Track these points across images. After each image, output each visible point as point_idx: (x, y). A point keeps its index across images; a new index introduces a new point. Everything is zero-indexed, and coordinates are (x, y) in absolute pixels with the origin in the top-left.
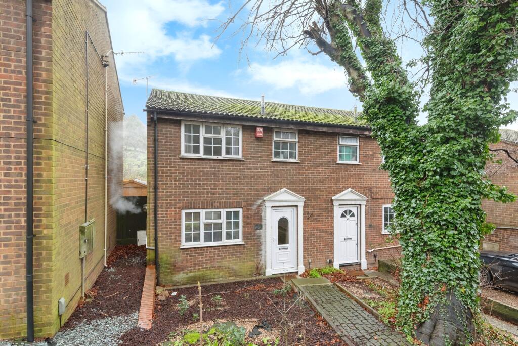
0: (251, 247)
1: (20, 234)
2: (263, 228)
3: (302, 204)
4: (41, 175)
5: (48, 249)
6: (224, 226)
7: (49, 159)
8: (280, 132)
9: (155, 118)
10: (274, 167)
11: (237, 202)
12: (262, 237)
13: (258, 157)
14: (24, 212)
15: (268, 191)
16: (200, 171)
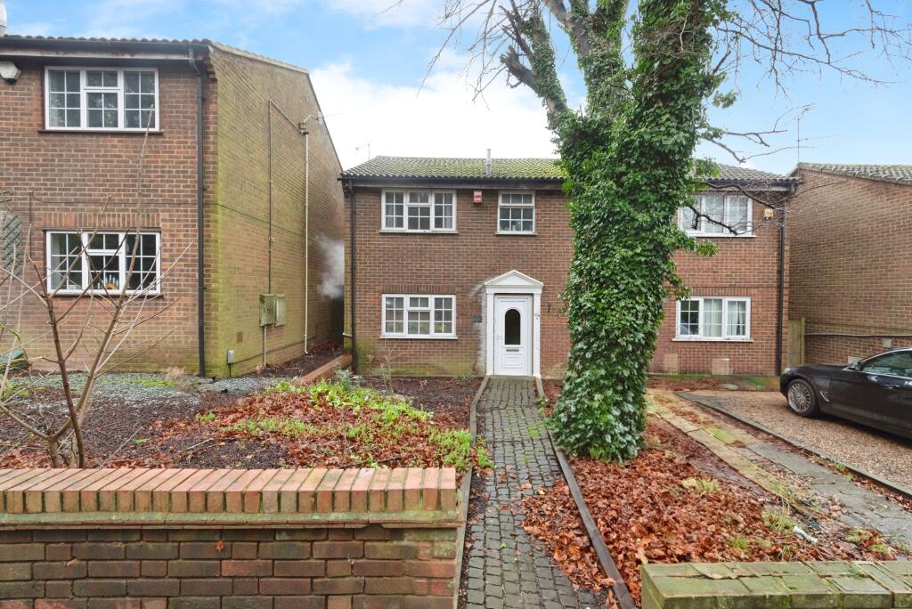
0: (467, 343)
1: (194, 286)
2: (483, 321)
3: (540, 291)
4: (209, 236)
5: (215, 300)
6: (432, 315)
7: (216, 221)
8: (509, 195)
9: (350, 187)
10: (499, 242)
11: (448, 287)
12: (482, 332)
13: (477, 229)
14: (197, 268)
15: (490, 274)
16: (404, 248)
